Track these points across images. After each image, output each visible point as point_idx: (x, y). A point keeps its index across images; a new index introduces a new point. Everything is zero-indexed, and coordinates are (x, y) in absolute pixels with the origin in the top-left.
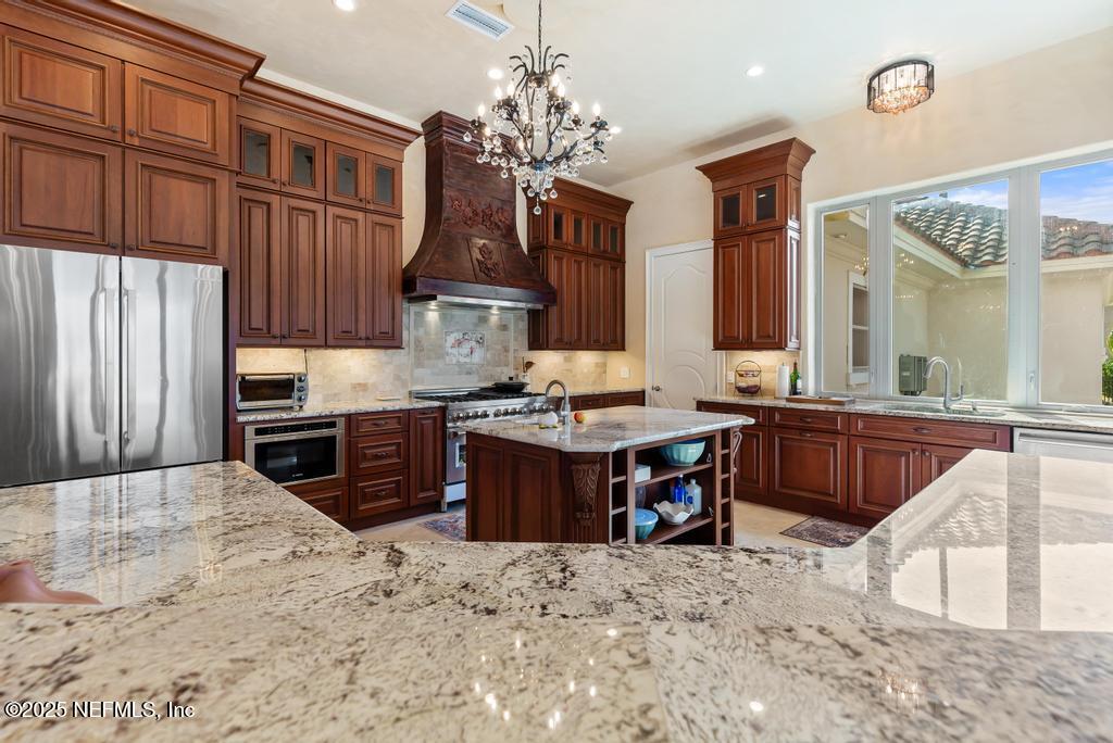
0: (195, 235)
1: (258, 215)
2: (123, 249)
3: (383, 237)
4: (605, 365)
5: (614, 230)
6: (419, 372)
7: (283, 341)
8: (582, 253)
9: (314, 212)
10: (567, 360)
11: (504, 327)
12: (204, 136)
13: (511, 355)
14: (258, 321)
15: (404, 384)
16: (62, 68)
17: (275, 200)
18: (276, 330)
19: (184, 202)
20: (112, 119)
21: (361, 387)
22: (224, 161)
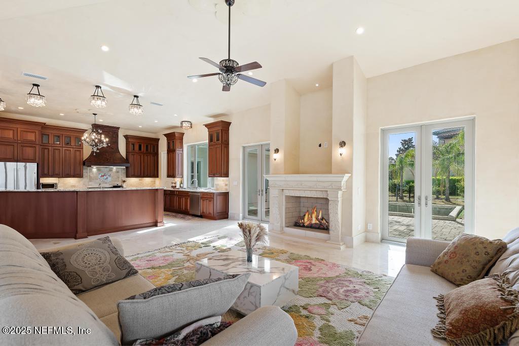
0: (31, 157)
1: (46, 151)
2: (17, 161)
3: (78, 153)
4: (155, 181)
5: (154, 146)
6: (90, 183)
7: (52, 176)
8: (142, 153)
9: (59, 149)
10: (140, 180)
11: (118, 172)
12: (34, 139)
13: (120, 179)
14: (46, 172)
15: (86, 186)
16: (6, 131)
17: (50, 148)
18: (50, 174)
19: (29, 151)
20: (16, 138)
21: (74, 186)
22: (37, 143)
